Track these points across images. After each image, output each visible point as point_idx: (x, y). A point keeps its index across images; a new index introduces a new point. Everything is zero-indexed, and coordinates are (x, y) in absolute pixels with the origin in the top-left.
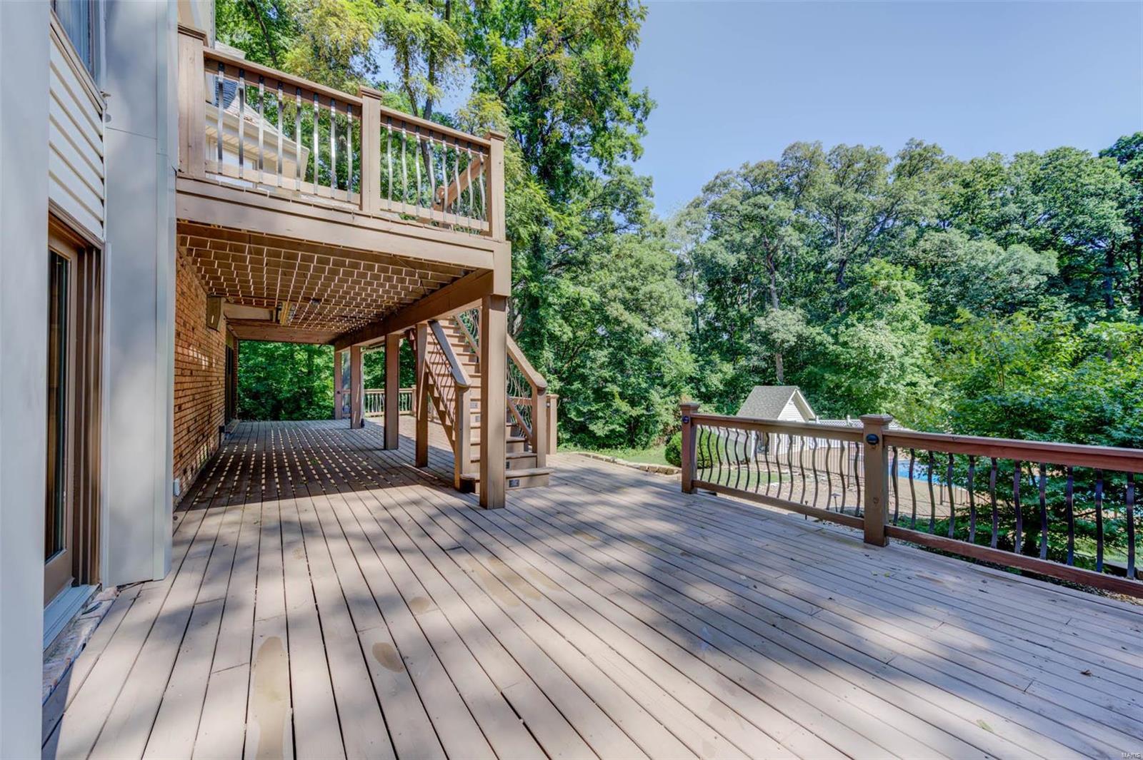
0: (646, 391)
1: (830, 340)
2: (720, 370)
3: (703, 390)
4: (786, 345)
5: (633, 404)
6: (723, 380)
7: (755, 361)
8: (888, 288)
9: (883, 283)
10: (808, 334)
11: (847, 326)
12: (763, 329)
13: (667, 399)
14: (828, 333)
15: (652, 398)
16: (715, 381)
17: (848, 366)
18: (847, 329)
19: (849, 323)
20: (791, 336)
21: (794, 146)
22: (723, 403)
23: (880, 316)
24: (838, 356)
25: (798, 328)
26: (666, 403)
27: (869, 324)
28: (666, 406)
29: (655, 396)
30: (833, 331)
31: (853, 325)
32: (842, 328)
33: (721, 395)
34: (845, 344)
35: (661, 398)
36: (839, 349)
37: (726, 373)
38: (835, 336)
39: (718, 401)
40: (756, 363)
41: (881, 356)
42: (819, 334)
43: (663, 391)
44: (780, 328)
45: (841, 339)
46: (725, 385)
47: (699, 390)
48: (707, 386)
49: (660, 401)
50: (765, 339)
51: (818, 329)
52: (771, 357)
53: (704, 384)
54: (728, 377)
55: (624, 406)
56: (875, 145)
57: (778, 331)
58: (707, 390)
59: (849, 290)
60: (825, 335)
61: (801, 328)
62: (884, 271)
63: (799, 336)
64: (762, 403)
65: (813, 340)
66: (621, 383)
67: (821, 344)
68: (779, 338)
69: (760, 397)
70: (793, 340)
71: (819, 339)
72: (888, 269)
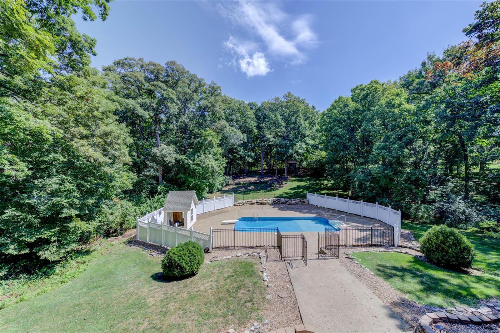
1: (191, 162)
4: (171, 165)
8: (211, 141)
9: (210, 139)
10: (180, 158)
11: (198, 157)
12: (159, 155)
18: (198, 158)
19: (199, 154)
23: (209, 153)
24: (195, 170)
27: (207, 156)
31: (201, 156)
32: (196, 157)
34: (196, 165)
36: (196, 167)
38: (194, 160)
41: (213, 171)
42: (186, 159)
44: (167, 155)
45: (196, 162)
46: (133, 186)
51: (185, 157)
57: (166, 157)
60: (188, 160)
61: (175, 155)
62: (212, 134)
63: (176, 159)
64: (177, 201)
65: (184, 162)
66: (78, 206)
67: (188, 164)
68: (167, 161)
69: (174, 198)
70: (174, 162)
71: (186, 161)
72: (213, 133)
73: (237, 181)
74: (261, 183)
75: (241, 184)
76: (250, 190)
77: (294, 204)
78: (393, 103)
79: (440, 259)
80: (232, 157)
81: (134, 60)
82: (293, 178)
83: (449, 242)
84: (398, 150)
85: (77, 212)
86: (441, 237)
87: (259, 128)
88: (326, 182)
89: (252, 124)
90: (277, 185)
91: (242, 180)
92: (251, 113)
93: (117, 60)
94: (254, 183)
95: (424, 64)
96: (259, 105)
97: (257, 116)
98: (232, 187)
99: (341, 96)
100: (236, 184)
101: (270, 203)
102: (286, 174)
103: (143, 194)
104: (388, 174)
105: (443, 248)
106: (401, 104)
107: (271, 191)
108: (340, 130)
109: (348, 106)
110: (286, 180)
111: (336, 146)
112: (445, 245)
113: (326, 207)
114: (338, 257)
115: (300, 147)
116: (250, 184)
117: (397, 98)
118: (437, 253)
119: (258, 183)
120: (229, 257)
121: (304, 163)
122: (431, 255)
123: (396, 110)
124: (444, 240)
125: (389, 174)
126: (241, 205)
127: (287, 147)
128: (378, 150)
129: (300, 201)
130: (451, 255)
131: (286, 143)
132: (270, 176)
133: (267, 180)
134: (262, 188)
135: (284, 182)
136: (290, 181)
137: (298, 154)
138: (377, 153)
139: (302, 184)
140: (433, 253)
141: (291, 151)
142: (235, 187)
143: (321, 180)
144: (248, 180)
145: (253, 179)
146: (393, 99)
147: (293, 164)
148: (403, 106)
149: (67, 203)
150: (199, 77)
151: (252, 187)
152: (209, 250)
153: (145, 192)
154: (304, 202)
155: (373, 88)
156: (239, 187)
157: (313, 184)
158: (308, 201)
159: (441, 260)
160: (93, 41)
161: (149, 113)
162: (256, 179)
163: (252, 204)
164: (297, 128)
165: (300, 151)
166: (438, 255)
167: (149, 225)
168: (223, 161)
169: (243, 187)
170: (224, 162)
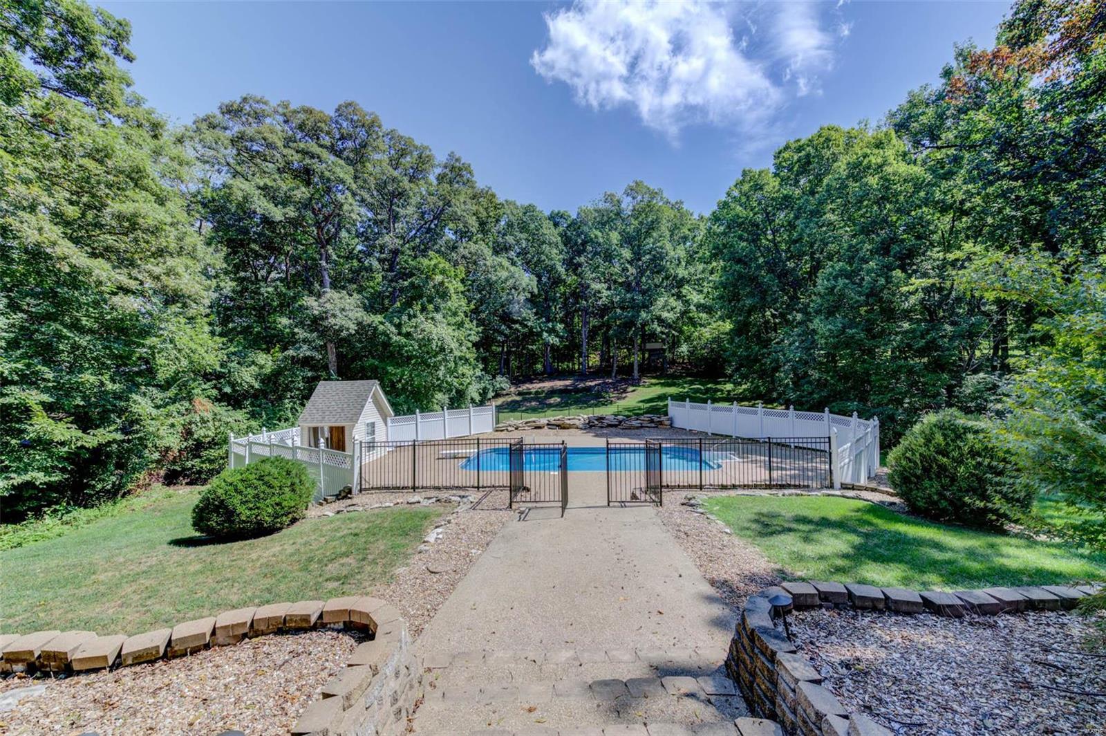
0: (119, 396)
1: (393, 329)
2: (253, 363)
3: (228, 390)
4: (344, 334)
5: (84, 421)
6: (259, 374)
7: (305, 351)
8: (442, 283)
9: (439, 278)
10: (369, 322)
11: (410, 317)
12: (316, 312)
13: (171, 408)
14: (391, 322)
15: (135, 408)
16: (247, 377)
17: (409, 358)
18: (409, 320)
19: (412, 313)
20: (350, 323)
21: (350, 104)
22: (259, 406)
23: (437, 309)
24: (401, 347)
25: (359, 315)
26: (168, 415)
27: (430, 316)
28: (171, 420)
29: (142, 404)
30: (396, 321)
31: (415, 316)
32: (405, 318)
33: (256, 395)
34: (408, 335)
35: (158, 407)
36: (404, 340)
37: (261, 367)
38: (399, 326)
39: (252, 404)
40: (308, 353)
41: (442, 349)
42: (382, 323)
43: (162, 395)
44: (338, 313)
45: (404, 330)
46: (262, 381)
47: (220, 390)
48: (233, 385)
49: (154, 412)
50: (316, 323)
51: (379, 318)
52: (324, 347)
53: (229, 382)
54: (268, 371)
55: (63, 432)
56: (425, 144)
57: (334, 316)
58: (234, 390)
59: (409, 280)
60: (387, 324)
61: (360, 314)
62: (441, 266)
63: (359, 324)
64: (333, 403)
65: (376, 329)
66: (50, 384)
67: (384, 333)
68: (336, 325)
69: (328, 396)
70: (353, 328)
71: (381, 328)
72: (444, 264)
73: (524, 387)
74: (577, 391)
75: (530, 393)
76: (550, 406)
77: (638, 428)
78: (865, 162)
79: (935, 497)
80: (507, 332)
81: (265, 103)
82: (653, 381)
83: (960, 448)
84: (878, 276)
85: (46, 398)
86: (939, 438)
87: (572, 266)
88: (729, 386)
89: (555, 256)
90: (612, 395)
91: (535, 387)
92: (551, 233)
93: (227, 101)
94: (562, 392)
95: (947, 73)
96: (574, 216)
97: (567, 240)
98: (509, 400)
99: (747, 169)
100: (520, 394)
101: (581, 426)
102: (636, 374)
103: (287, 401)
104: (853, 337)
105: (943, 468)
106: (885, 163)
107: (596, 406)
108: (744, 244)
109: (761, 189)
110: (636, 383)
111: (735, 286)
112: (948, 458)
113: (710, 432)
114: (661, 502)
115: (666, 307)
116: (552, 393)
117: (875, 151)
118: (927, 483)
119: (570, 391)
120: (387, 504)
121: (684, 349)
122: (911, 490)
123: (873, 181)
124: (947, 444)
125: (857, 337)
126: (510, 429)
127: (637, 307)
128: (828, 280)
129: (652, 421)
130: (964, 485)
131: (632, 298)
132: (600, 378)
133: (593, 384)
134: (577, 402)
135: (631, 389)
136: (644, 386)
137: (661, 321)
138: (827, 289)
139: (672, 390)
140: (916, 484)
141: (643, 314)
142: (518, 398)
143: (719, 383)
144: (548, 385)
145: (559, 384)
146: (865, 156)
147: (656, 350)
148: (889, 169)
149: (12, 371)
150: (417, 143)
151: (556, 399)
152: (350, 491)
153: (292, 397)
154: (661, 423)
155: (822, 140)
156: (524, 400)
157: (697, 391)
158: (671, 420)
159: (939, 500)
160: (121, 25)
161: (287, 210)
162: (568, 382)
163: (539, 428)
164: (657, 264)
165: (665, 315)
166: (931, 488)
167: (250, 449)
168: (470, 329)
169: (536, 399)
170: (473, 332)
